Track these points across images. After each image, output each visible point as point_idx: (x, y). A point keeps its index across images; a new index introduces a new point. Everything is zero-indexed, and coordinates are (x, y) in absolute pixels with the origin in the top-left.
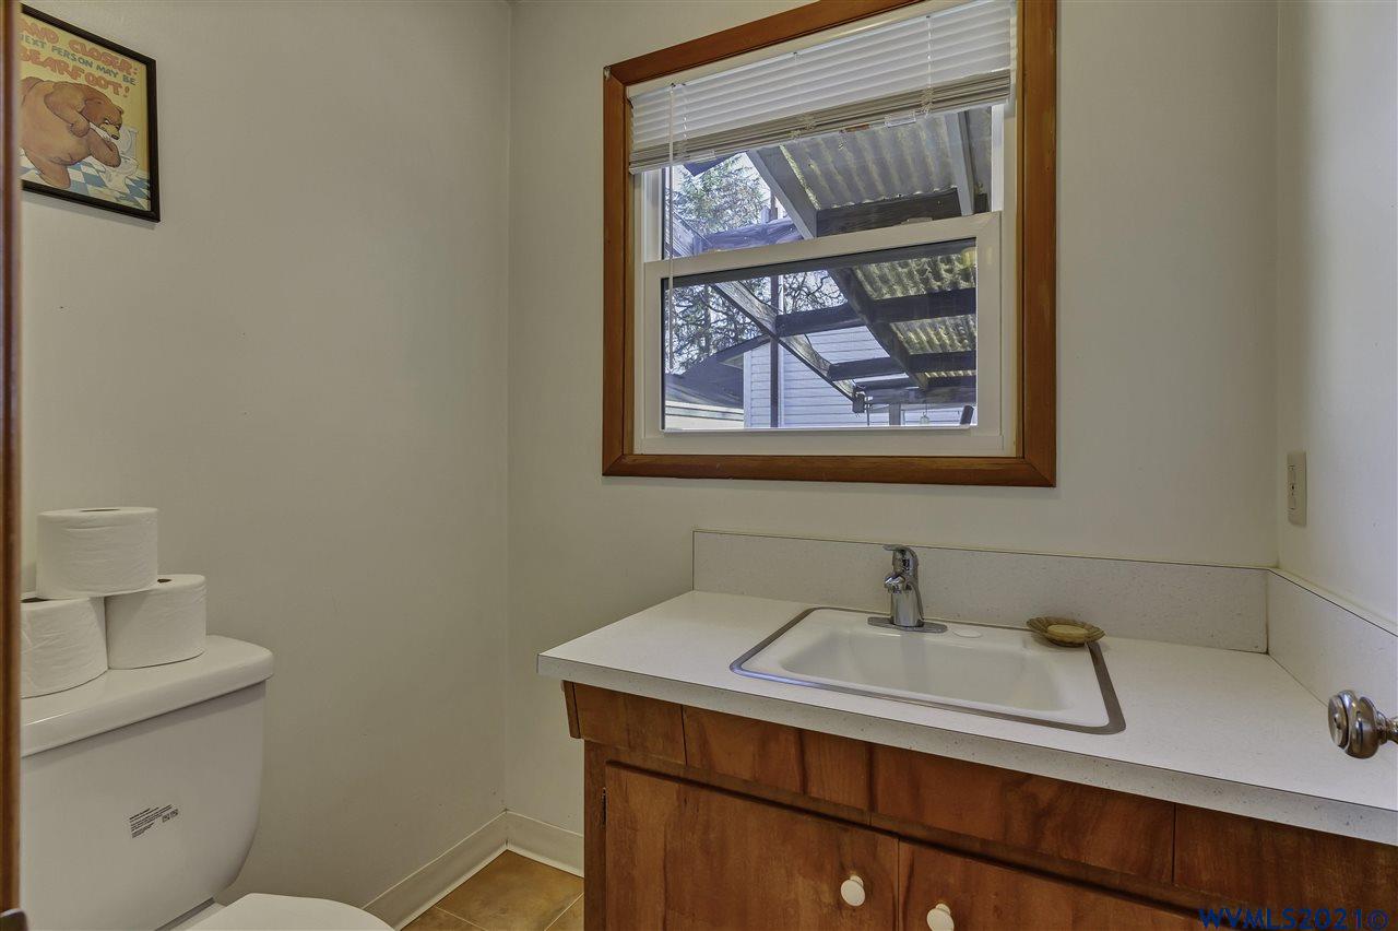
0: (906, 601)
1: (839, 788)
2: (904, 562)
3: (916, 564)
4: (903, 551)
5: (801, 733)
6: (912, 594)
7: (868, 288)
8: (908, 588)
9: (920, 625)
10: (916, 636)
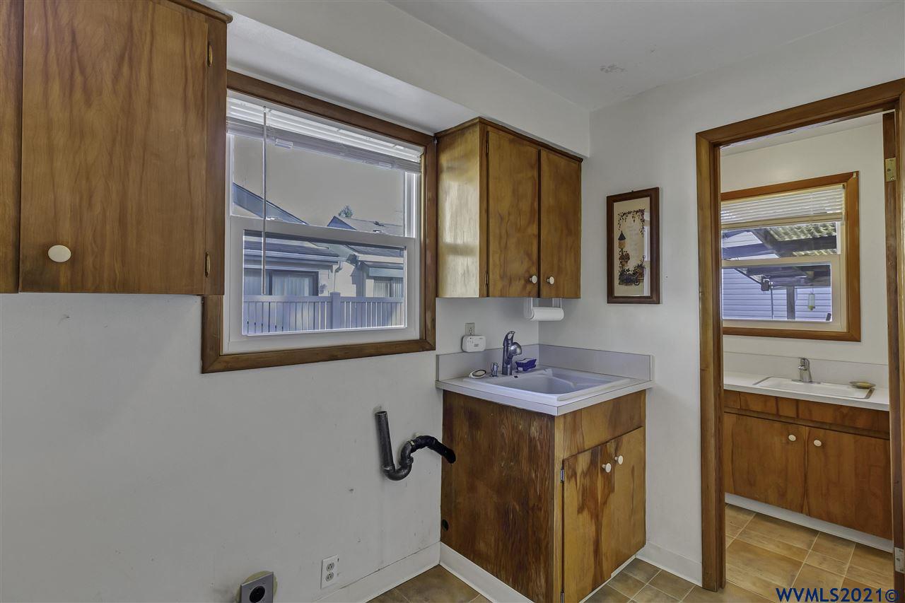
0: (806, 375)
1: (789, 412)
2: (805, 363)
3: (809, 364)
4: (804, 359)
5: (776, 397)
6: (807, 372)
7: (776, 237)
8: (806, 370)
9: (811, 382)
10: (810, 384)
